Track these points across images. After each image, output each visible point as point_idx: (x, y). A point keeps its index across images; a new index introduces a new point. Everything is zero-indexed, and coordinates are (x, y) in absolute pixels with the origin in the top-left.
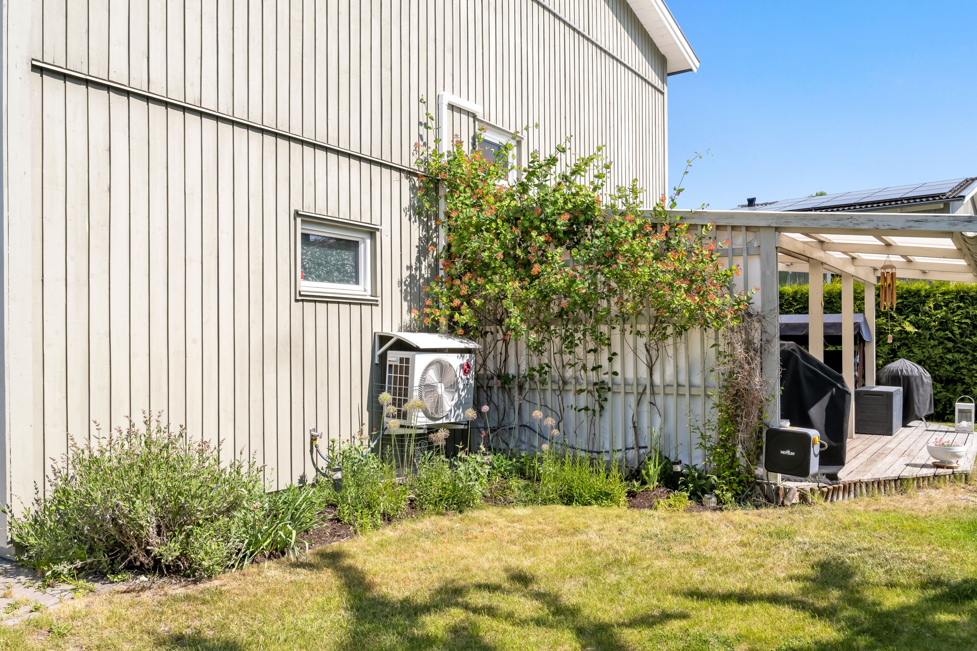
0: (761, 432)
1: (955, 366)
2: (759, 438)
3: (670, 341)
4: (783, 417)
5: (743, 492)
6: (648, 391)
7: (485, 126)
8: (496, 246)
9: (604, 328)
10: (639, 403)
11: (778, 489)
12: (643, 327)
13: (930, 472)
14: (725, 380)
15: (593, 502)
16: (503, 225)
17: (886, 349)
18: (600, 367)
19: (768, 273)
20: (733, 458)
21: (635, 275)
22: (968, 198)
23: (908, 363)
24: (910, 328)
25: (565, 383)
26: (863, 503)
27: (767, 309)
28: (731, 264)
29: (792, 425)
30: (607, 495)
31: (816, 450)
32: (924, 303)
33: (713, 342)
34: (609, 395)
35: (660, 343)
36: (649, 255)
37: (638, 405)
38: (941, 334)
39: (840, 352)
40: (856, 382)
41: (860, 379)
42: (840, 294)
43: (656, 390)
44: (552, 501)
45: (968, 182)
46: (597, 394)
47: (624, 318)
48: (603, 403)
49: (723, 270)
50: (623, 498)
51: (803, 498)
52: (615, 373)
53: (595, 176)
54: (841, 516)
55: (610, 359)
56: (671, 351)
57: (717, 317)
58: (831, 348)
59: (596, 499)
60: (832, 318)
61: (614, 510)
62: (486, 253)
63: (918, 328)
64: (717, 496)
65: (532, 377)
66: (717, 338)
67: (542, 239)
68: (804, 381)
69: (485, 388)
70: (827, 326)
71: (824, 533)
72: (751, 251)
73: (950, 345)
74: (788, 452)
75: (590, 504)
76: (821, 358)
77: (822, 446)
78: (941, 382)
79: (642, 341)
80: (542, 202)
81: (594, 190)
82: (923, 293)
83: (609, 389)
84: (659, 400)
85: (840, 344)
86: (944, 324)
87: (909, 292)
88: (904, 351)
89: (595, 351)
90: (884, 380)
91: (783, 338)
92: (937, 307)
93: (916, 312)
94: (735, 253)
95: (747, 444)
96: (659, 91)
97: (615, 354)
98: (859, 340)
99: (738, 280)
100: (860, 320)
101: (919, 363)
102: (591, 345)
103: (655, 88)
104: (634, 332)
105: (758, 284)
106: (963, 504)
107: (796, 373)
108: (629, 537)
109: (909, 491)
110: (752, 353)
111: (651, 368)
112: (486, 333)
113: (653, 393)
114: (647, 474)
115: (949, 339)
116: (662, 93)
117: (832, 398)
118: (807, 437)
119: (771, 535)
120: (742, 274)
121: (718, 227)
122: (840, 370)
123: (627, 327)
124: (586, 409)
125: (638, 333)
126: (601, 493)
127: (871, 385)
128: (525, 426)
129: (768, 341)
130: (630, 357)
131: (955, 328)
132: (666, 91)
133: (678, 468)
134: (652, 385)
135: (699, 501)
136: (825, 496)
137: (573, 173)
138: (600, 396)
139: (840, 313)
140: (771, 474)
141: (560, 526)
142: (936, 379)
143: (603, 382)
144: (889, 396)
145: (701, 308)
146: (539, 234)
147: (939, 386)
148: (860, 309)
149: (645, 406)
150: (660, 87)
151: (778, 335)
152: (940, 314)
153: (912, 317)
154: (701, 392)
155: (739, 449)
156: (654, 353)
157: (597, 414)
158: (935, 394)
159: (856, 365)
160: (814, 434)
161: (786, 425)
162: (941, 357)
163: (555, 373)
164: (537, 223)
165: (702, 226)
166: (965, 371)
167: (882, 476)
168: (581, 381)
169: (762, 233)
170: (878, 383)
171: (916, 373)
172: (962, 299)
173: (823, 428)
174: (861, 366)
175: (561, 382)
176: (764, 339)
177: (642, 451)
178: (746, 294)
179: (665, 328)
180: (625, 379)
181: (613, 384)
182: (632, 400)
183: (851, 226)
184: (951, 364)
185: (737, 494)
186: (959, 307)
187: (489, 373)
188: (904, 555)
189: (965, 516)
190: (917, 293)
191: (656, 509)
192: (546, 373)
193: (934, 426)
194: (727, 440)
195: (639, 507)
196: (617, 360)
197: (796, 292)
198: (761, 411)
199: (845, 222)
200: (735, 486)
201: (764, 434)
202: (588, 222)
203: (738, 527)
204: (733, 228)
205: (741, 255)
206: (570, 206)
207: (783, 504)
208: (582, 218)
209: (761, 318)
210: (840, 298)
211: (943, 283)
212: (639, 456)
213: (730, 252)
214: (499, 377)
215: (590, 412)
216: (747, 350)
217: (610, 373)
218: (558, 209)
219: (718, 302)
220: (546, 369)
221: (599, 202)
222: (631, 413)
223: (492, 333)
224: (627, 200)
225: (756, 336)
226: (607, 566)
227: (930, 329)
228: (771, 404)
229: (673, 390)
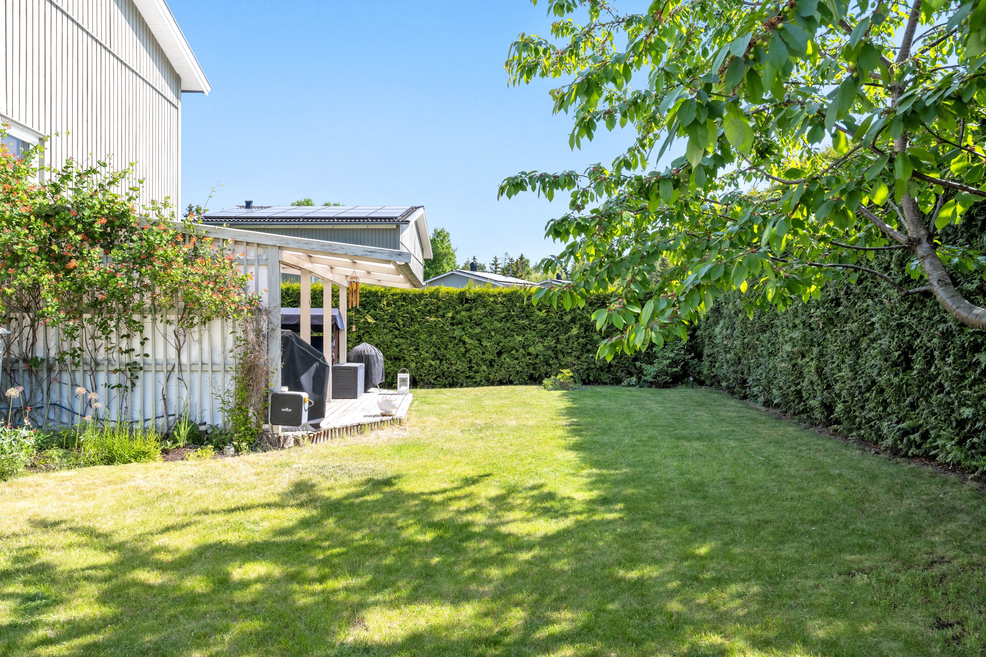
0: (267, 397)
1: (400, 348)
2: (266, 401)
3: (196, 329)
4: (283, 384)
5: (254, 441)
6: (176, 369)
7: (10, 123)
8: (30, 240)
9: (136, 317)
10: (168, 380)
11: (280, 437)
12: (173, 317)
13: (378, 419)
14: (241, 359)
15: (133, 460)
16: (36, 221)
17: (354, 336)
18: (133, 350)
19: (273, 279)
20: (247, 418)
21: (170, 275)
22: (412, 223)
23: (369, 346)
24: (371, 320)
25: (97, 364)
26: (336, 443)
27: (272, 305)
28: (246, 271)
29: (289, 390)
30: (144, 453)
31: (306, 406)
32: (380, 301)
33: (231, 330)
34: (140, 374)
35: (188, 330)
36: (180, 260)
37: (167, 380)
38: (390, 324)
39: (322, 338)
40: (333, 360)
41: (336, 358)
42: (322, 292)
43: (183, 368)
44: (93, 463)
45: (413, 209)
46: (129, 374)
47: (154, 309)
48: (134, 381)
49: (240, 275)
50: (158, 455)
51: (297, 442)
52: (147, 355)
53: (130, 189)
54: (322, 450)
55: (142, 344)
56: (196, 336)
57: (235, 310)
58: (316, 335)
59: (135, 458)
60: (317, 312)
61: (152, 464)
62: (20, 246)
63: (376, 320)
64: (235, 446)
65: (61, 360)
66: (234, 327)
67: (79, 238)
68: (297, 358)
69: (9, 371)
70: (313, 317)
71: (312, 461)
72: (261, 263)
73: (397, 332)
74: (287, 410)
75: (130, 462)
76: (308, 341)
77: (310, 403)
78: (391, 359)
79: (171, 329)
80: (79, 206)
81: (129, 200)
82: (379, 294)
83: (141, 369)
84: (186, 376)
85: (322, 331)
86: (392, 318)
87: (370, 292)
88: (366, 337)
89: (128, 336)
90: (352, 358)
91: (284, 327)
92: (388, 304)
93: (375, 307)
94: (249, 263)
95: (257, 406)
96: (173, 105)
97: (146, 339)
98: (335, 328)
99: (251, 283)
100: (336, 313)
101: (376, 346)
102: (124, 332)
103: (171, 103)
104: (164, 320)
105: (266, 288)
106: (397, 437)
107: (292, 352)
108: (170, 479)
109: (366, 433)
110: (261, 338)
111: (179, 351)
112: (10, 319)
113: (181, 371)
114: (179, 434)
115: (396, 328)
116: (177, 108)
117: (317, 369)
118: (300, 397)
119: (276, 466)
120: (254, 279)
121: (236, 242)
122: (322, 350)
123: (158, 316)
124: (119, 386)
125: (168, 322)
126: (139, 453)
127: (343, 362)
128: (54, 404)
129: (273, 330)
130: (160, 342)
131: (400, 321)
132: (180, 106)
133: (203, 428)
134: (180, 364)
135: (221, 450)
136: (312, 439)
137: (110, 183)
138: (132, 375)
139: (322, 307)
140: (274, 426)
141: (109, 479)
142: (387, 357)
143: (135, 363)
144: (356, 369)
145: (223, 303)
146: (76, 234)
147: (389, 362)
148: (336, 305)
149: (174, 381)
150: (174, 101)
151: (280, 325)
152: (390, 310)
153: (372, 311)
154: (221, 368)
155: (251, 410)
156: (181, 338)
157: (129, 390)
158: (386, 369)
159: (333, 348)
160: (305, 395)
161: (285, 390)
162: (391, 342)
163: (87, 356)
164: (73, 223)
165: (224, 240)
166: (405, 351)
167: (348, 423)
168: (113, 362)
169: (270, 249)
170: (348, 361)
171: (373, 353)
172: (404, 299)
173: (311, 392)
174: (336, 349)
175: (93, 364)
176: (270, 327)
177: (171, 418)
178: (257, 294)
179: (192, 318)
180: (155, 360)
181: (144, 364)
182: (162, 377)
183: (330, 250)
184: (397, 346)
185: (250, 443)
186: (403, 305)
187: (13, 356)
188: (360, 466)
189: (397, 443)
190: (375, 294)
191: (187, 460)
192: (79, 356)
193: (385, 391)
194: (242, 403)
195: (173, 460)
196: (149, 344)
197: (288, 289)
198: (267, 380)
199: (327, 248)
200: (248, 437)
201: (270, 398)
202: (122, 226)
203: (252, 464)
204: (248, 243)
205: (253, 265)
206: (106, 211)
207: (283, 447)
208: (117, 223)
209: (268, 312)
210: (322, 295)
211: (392, 288)
212: (168, 422)
213: (245, 262)
214: (25, 360)
215: (123, 388)
216: (258, 336)
217: (142, 355)
218: (94, 213)
219: (237, 299)
220: (79, 352)
221: (133, 210)
222: (160, 388)
223: (16, 319)
224: (159, 212)
225: (264, 326)
226: (159, 498)
227: (383, 320)
228: (275, 375)
229: (198, 368)
